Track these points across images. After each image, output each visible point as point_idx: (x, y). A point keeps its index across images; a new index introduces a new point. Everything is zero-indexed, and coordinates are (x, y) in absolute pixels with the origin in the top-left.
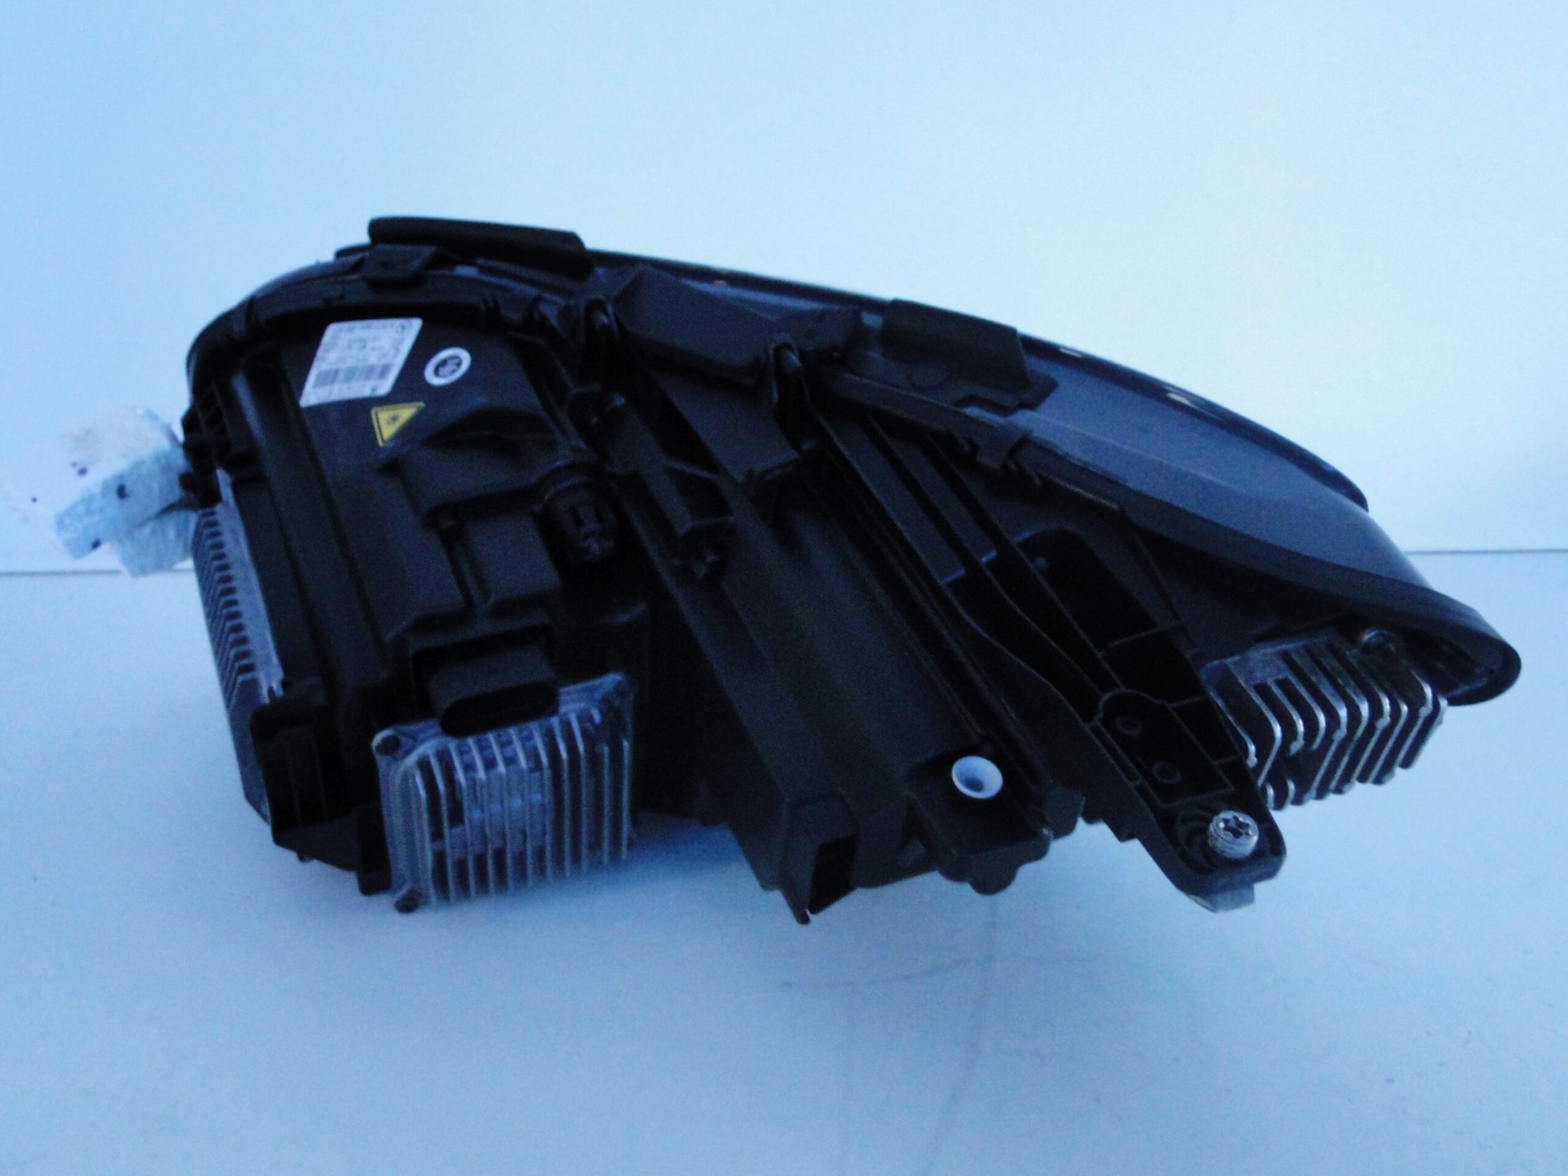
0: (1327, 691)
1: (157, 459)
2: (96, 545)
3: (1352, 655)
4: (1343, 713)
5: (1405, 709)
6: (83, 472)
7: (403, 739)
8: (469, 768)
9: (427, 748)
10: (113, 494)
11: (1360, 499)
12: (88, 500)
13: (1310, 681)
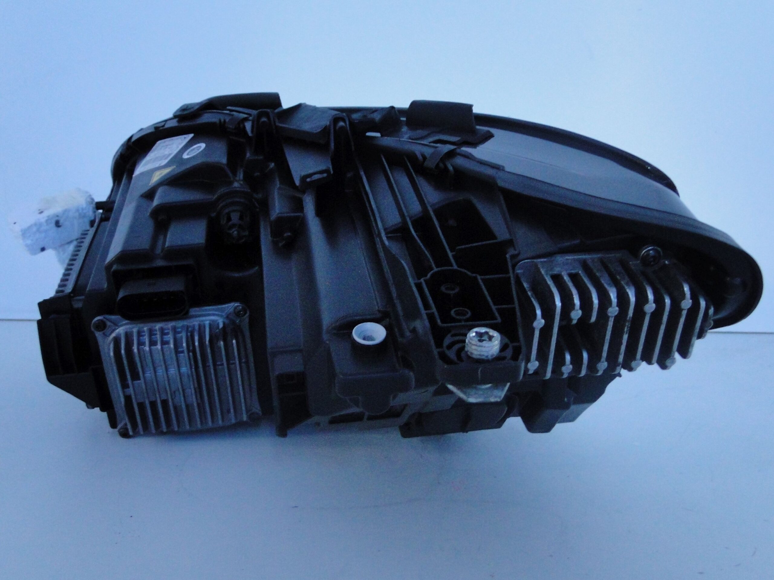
0: (605, 281)
1: (78, 210)
2: (43, 249)
3: (634, 264)
4: (613, 295)
5: (668, 301)
6: (41, 212)
7: (108, 323)
8: (141, 344)
9: (120, 331)
10: (53, 225)
11: (671, 186)
12: (38, 225)
13: (595, 275)
